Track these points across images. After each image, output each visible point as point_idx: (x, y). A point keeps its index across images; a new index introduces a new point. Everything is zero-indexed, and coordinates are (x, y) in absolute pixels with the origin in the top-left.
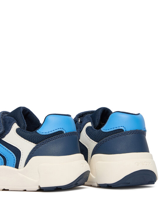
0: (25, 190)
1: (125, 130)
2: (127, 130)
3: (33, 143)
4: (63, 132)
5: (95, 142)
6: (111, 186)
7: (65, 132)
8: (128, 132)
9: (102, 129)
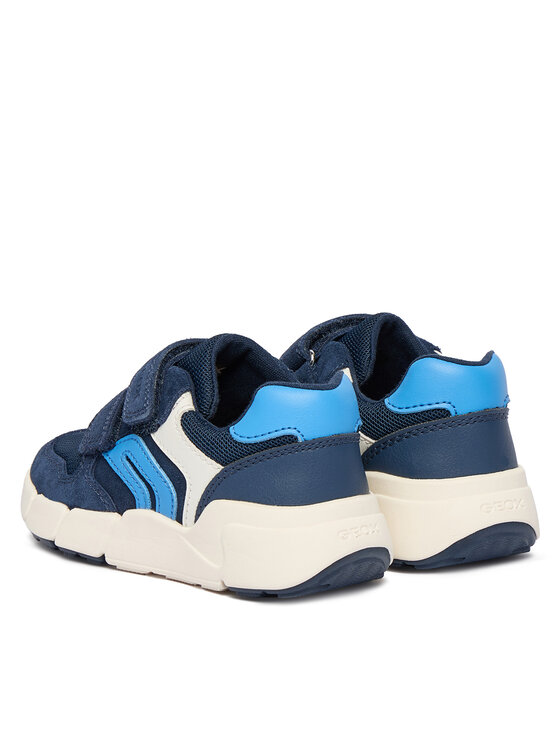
0: (199, 586)
1: (453, 413)
2: (460, 413)
3: (216, 461)
4: (296, 438)
5: (368, 438)
6: (413, 566)
7: (300, 440)
8: (463, 418)
9: (386, 401)
